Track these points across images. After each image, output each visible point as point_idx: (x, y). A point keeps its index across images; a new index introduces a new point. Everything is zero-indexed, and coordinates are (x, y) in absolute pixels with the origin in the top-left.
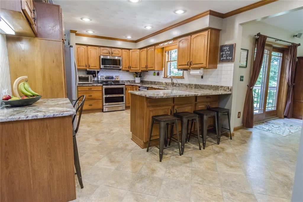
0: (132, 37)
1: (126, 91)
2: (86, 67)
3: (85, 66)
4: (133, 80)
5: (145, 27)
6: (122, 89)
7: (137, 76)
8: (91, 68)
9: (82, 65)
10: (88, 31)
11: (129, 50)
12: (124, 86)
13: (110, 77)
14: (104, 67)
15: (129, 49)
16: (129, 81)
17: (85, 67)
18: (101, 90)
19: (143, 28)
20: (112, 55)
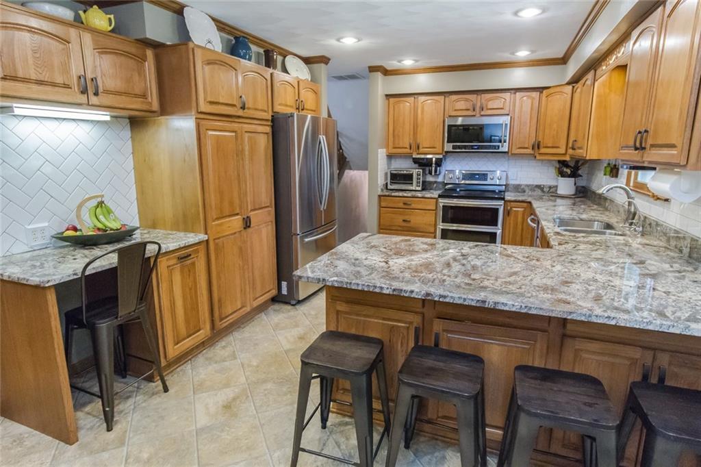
0: (533, 52)
1: (508, 219)
2: (411, 148)
3: (408, 147)
4: (553, 183)
5: (516, 13)
6: (495, 211)
7: (562, 174)
8: (421, 150)
9: (401, 145)
10: (403, 61)
11: (541, 92)
12: (502, 202)
13: (478, 174)
14: (454, 147)
15: (541, 89)
16: (538, 187)
17: (408, 150)
18: (434, 208)
19: (508, 17)
20: (483, 113)
